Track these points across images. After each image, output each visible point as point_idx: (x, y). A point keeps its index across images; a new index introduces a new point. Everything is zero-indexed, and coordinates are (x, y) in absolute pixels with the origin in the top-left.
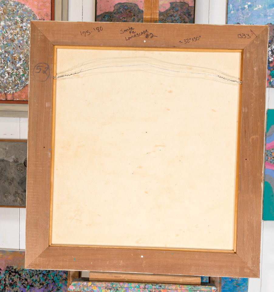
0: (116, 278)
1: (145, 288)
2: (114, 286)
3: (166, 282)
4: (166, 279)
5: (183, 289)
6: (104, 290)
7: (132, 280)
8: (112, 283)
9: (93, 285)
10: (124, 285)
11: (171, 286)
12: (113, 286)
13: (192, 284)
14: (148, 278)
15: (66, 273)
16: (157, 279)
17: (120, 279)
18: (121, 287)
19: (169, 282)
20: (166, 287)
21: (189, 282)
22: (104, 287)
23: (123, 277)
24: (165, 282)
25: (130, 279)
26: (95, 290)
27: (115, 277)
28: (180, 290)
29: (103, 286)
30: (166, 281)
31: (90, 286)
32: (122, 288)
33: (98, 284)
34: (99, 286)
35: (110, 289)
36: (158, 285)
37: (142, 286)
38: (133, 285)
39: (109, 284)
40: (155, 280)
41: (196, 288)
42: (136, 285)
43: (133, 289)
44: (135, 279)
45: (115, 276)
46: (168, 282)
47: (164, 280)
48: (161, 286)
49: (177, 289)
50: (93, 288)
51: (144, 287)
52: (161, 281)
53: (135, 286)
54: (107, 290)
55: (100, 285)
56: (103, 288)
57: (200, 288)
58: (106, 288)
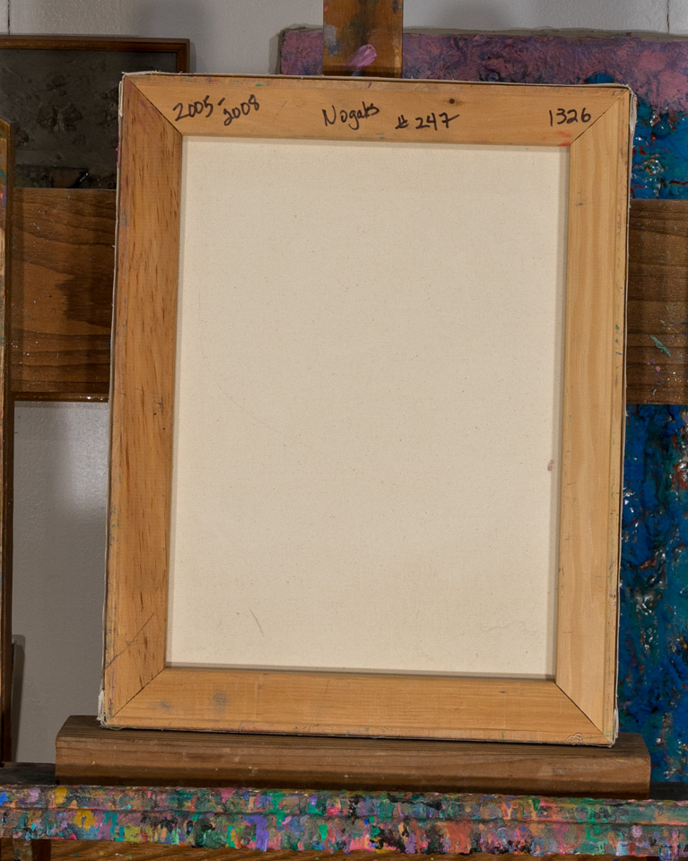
0: (198, 765)
1: (353, 816)
2: (188, 805)
3: (466, 784)
4: (465, 766)
5: (555, 817)
6: (137, 830)
7: (282, 772)
8: (179, 789)
9: (74, 805)
10: (242, 802)
11: (491, 805)
12: (183, 809)
13: (604, 790)
14: (366, 761)
16: (418, 768)
17: (220, 770)
18: (226, 812)
19: (481, 784)
20: (468, 810)
21: (589, 779)
22: (132, 811)
23: (237, 759)
24: (459, 784)
25: (274, 768)
26: (87, 827)
27: (194, 757)
28: (539, 822)
29: (129, 807)
30: (463, 779)
31: (63, 807)
32: (228, 820)
33: (101, 795)
34: (109, 806)
35: (169, 825)
36: (421, 799)
37: (339, 803)
38: (290, 799)
39: (164, 796)
40: (404, 772)
41: (626, 812)
42: (309, 799)
43: (288, 819)
44: (302, 769)
45: (193, 751)
46: (474, 784)
47: (452, 773)
48: (437, 806)
49: (525, 822)
50: (77, 821)
51: (346, 811)
52: (439, 778)
53: (302, 805)
54: (149, 830)
55: (114, 803)
56: (130, 821)
57: (648, 811)
58: (144, 819)
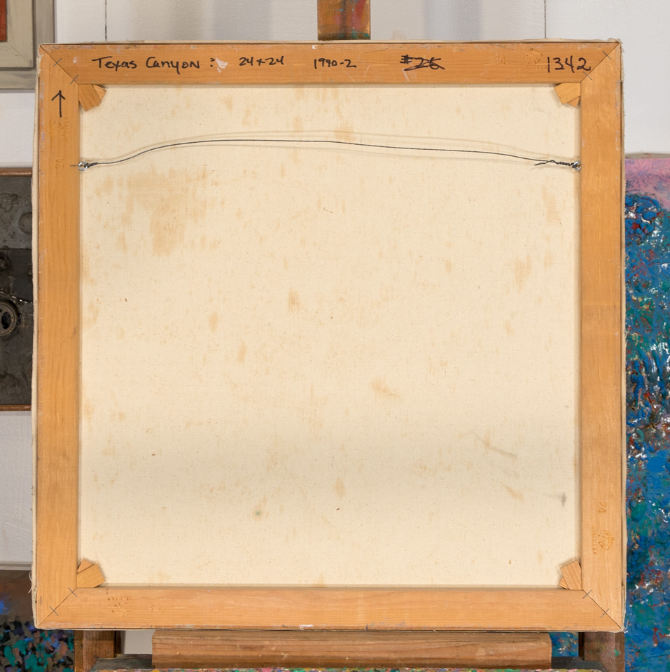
4: (427, 650)
7: (304, 657)
8: (234, 669)
13: (521, 663)
15: (66, 641)
16: (395, 652)
17: (263, 656)
23: (274, 649)
25: (299, 654)
27: (245, 648)
44: (317, 654)
46: (433, 662)
52: (410, 659)
